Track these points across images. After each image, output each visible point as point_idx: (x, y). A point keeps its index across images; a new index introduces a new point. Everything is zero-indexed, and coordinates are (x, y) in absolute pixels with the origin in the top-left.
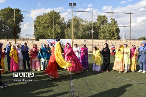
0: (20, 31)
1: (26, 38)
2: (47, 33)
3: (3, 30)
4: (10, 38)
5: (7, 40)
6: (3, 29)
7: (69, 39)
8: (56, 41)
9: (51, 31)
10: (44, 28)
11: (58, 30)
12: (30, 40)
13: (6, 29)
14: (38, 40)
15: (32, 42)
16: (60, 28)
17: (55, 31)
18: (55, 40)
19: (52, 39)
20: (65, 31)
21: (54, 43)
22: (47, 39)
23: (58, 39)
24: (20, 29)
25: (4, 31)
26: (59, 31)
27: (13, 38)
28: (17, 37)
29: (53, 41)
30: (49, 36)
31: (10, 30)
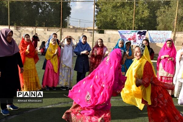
0: (70, 13)
1: (79, 27)
2: (120, 19)
3: (40, 11)
4: (52, 26)
5: (46, 30)
6: (41, 8)
7: (166, 32)
8: (139, 35)
9: (128, 14)
10: (115, 7)
11: (143, 11)
12: (86, 31)
13: (45, 9)
14: (102, 32)
15: (91, 36)
16: (148, 8)
17: (137, 13)
18: (137, 33)
19: (131, 31)
20: (158, 14)
21: (134, 38)
22: (119, 29)
23: (142, 31)
24: (70, 9)
25: (42, 13)
26: (146, 13)
27: (58, 26)
28: (65, 25)
29: (132, 35)
30: (123, 24)
31: (52, 10)
